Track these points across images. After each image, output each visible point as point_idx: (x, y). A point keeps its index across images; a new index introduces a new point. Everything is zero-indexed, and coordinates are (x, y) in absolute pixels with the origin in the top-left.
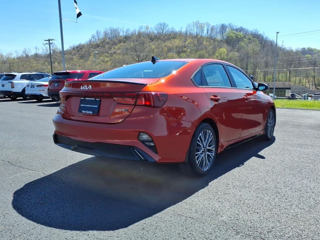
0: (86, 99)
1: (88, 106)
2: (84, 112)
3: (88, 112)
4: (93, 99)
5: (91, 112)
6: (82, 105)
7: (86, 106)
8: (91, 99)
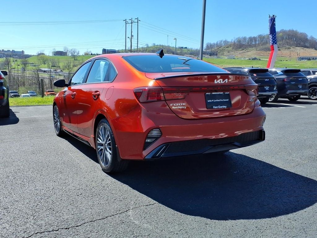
0: (213, 93)
1: (217, 100)
2: (216, 107)
3: (221, 107)
4: (222, 93)
5: (225, 107)
6: (210, 101)
7: (215, 101)
8: (219, 93)
